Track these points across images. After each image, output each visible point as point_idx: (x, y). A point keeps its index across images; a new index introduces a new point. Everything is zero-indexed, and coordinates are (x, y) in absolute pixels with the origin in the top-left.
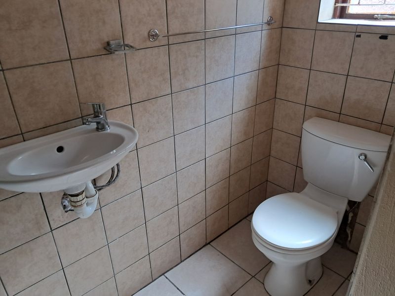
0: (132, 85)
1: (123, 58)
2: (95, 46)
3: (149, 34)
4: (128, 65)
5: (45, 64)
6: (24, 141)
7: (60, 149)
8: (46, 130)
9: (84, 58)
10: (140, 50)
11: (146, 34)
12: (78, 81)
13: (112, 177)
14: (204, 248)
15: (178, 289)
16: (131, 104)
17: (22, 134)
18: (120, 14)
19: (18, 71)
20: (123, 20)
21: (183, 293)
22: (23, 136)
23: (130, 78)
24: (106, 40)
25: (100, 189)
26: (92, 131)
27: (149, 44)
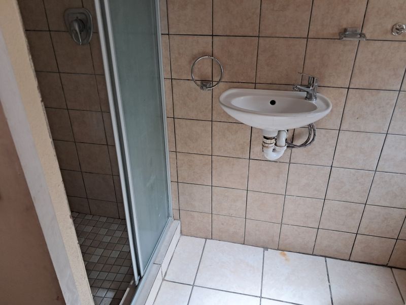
0: (356, 71)
1: (356, 45)
2: (333, 30)
3: (393, 28)
4: (358, 52)
5: (287, 38)
6: (255, 89)
7: (273, 103)
8: (271, 85)
9: (319, 38)
10: (377, 41)
11: (389, 27)
12: (307, 56)
13: (306, 142)
14: (381, 267)
15: (328, 275)
16: (348, 88)
17: (255, 83)
18: (367, 6)
19: (268, 39)
20: (368, 10)
21: (329, 281)
22: (255, 85)
23: (357, 64)
24: (344, 26)
25: (293, 147)
26: (301, 98)
27: (389, 37)
